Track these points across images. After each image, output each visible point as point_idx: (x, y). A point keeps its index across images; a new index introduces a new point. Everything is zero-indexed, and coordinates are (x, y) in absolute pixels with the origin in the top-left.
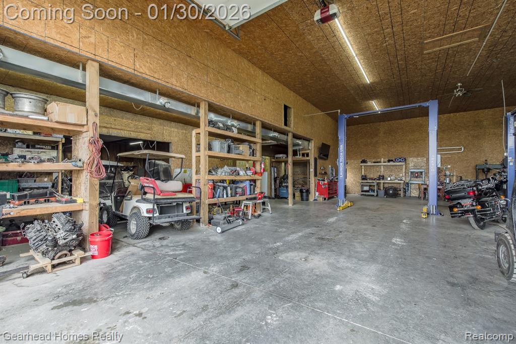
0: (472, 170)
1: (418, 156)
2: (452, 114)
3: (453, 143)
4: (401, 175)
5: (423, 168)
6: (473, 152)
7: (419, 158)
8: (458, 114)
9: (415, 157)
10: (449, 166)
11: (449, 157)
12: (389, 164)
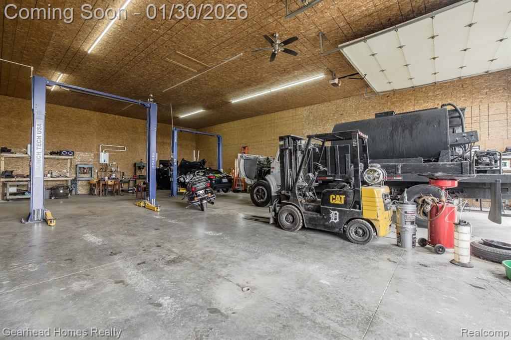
0: (131, 166)
1: (85, 150)
2: (117, 116)
3: (117, 142)
4: (65, 171)
5: (91, 163)
6: (132, 152)
7: (87, 153)
8: (121, 117)
9: (82, 151)
10: (114, 163)
11: (113, 155)
12: (51, 157)
